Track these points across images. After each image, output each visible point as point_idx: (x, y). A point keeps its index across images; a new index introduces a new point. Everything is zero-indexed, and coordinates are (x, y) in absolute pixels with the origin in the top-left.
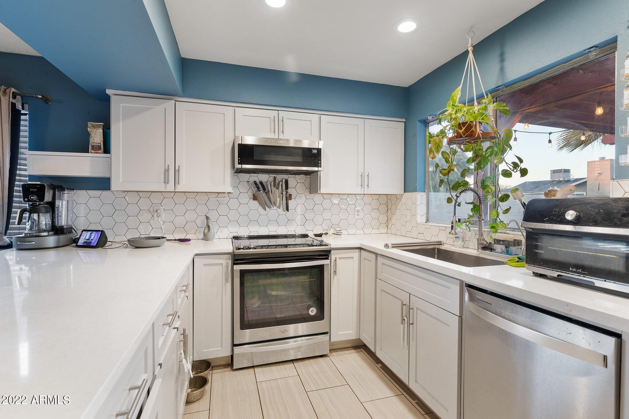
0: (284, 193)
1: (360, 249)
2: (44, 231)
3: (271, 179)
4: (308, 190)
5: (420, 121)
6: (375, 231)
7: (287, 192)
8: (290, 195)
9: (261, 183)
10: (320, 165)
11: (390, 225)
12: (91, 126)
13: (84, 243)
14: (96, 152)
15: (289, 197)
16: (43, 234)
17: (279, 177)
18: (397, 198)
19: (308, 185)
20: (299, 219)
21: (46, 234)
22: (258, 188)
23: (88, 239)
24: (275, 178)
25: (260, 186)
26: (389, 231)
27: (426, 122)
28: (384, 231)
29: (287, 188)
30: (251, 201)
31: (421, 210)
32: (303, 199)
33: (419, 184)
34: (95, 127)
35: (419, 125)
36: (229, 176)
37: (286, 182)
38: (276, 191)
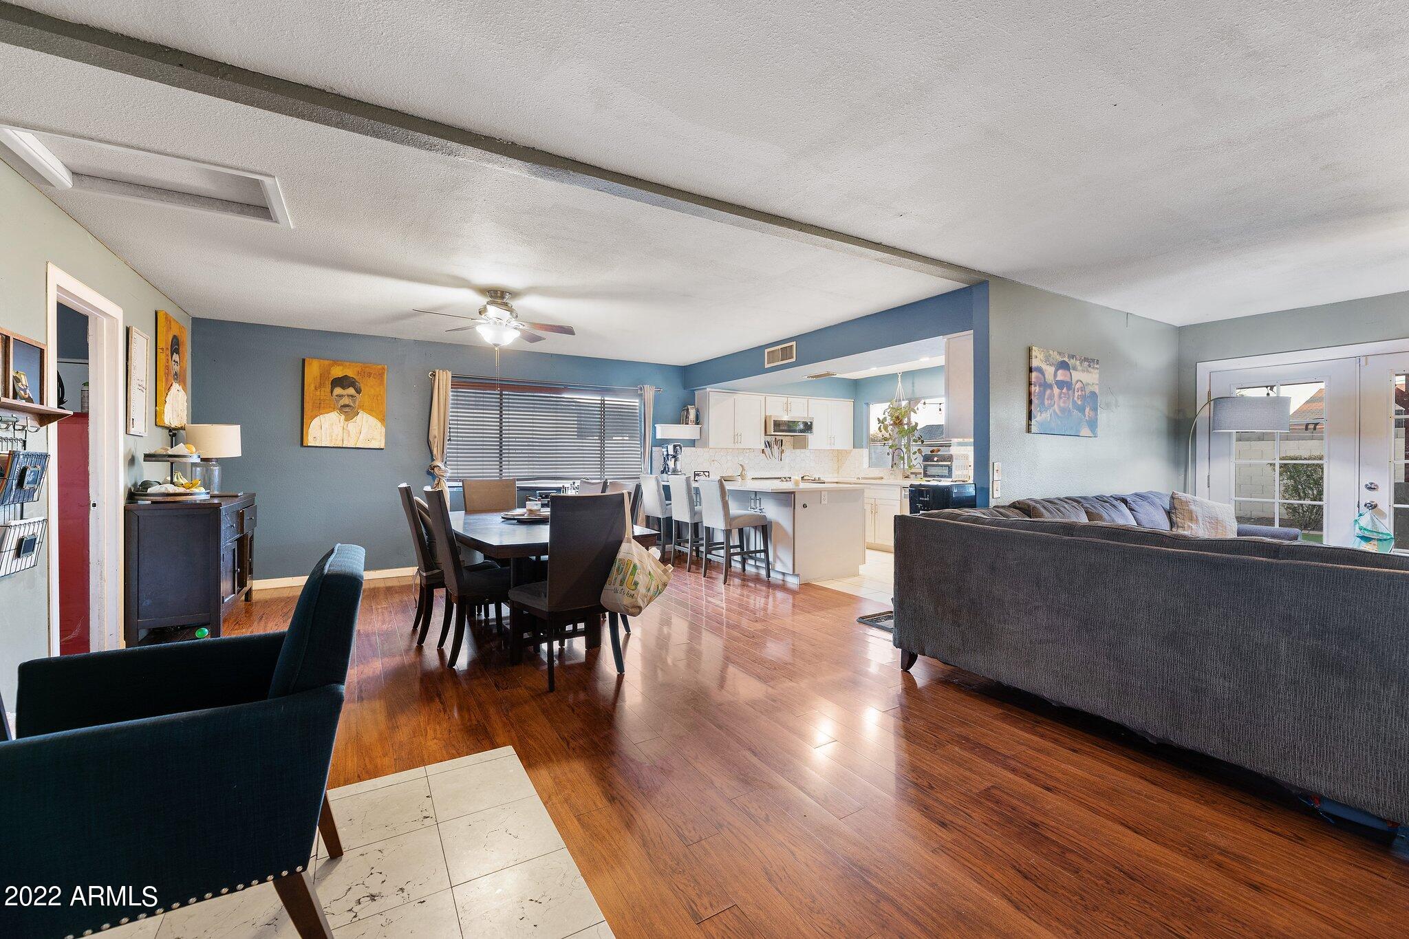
0: (780, 449)
3: (774, 440)
4: (792, 448)
5: (867, 402)
7: (782, 449)
9: (768, 442)
10: (812, 432)
12: (690, 408)
14: (691, 424)
15: (782, 452)
17: (778, 438)
18: (847, 452)
19: (792, 444)
20: (787, 466)
22: (767, 446)
24: (776, 439)
29: (782, 446)
30: (762, 454)
31: (866, 460)
32: (789, 453)
33: (864, 443)
34: (692, 408)
35: (865, 406)
36: (763, 438)
37: (782, 441)
38: (775, 447)
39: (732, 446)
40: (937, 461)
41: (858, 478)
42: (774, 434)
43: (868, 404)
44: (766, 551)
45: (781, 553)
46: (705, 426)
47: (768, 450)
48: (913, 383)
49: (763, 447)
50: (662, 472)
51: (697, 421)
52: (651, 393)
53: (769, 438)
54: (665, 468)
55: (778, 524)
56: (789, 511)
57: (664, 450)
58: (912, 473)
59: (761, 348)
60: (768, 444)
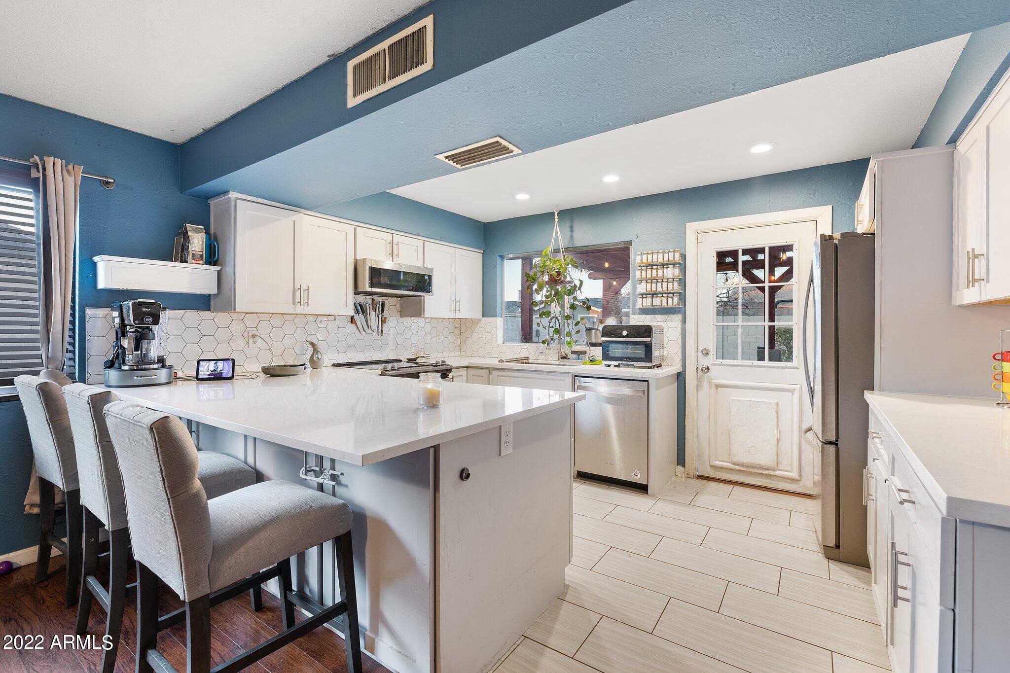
0: (380, 316)
1: (467, 367)
2: (154, 363)
3: (370, 301)
4: (399, 314)
5: (499, 256)
6: (452, 354)
7: (382, 315)
8: (385, 318)
9: (361, 306)
10: (430, 290)
11: (465, 347)
12: (190, 229)
13: (209, 375)
14: (197, 262)
15: (384, 321)
16: (152, 366)
17: (378, 299)
18: (473, 322)
19: (399, 308)
20: (391, 344)
21: (156, 366)
22: (358, 311)
23: (214, 370)
24: (373, 300)
25: (359, 308)
26: (463, 354)
27: (503, 257)
28: (459, 354)
29: (383, 311)
30: (349, 324)
31: (500, 333)
32: (395, 323)
33: (499, 310)
34: (197, 231)
35: (499, 259)
36: (351, 298)
37: (383, 304)
38: (373, 313)
39: (290, 309)
40: (627, 336)
41: (501, 361)
42: (369, 289)
43: (502, 257)
44: (348, 606)
45: (392, 609)
46: (228, 270)
47: (360, 318)
48: (571, 227)
49: (352, 313)
50: (110, 365)
51: (212, 256)
52: (70, 180)
53: (361, 299)
54: (118, 355)
55: (383, 526)
56: (420, 498)
57: (116, 314)
58: (573, 352)
59: (338, 61)
60: (360, 309)
